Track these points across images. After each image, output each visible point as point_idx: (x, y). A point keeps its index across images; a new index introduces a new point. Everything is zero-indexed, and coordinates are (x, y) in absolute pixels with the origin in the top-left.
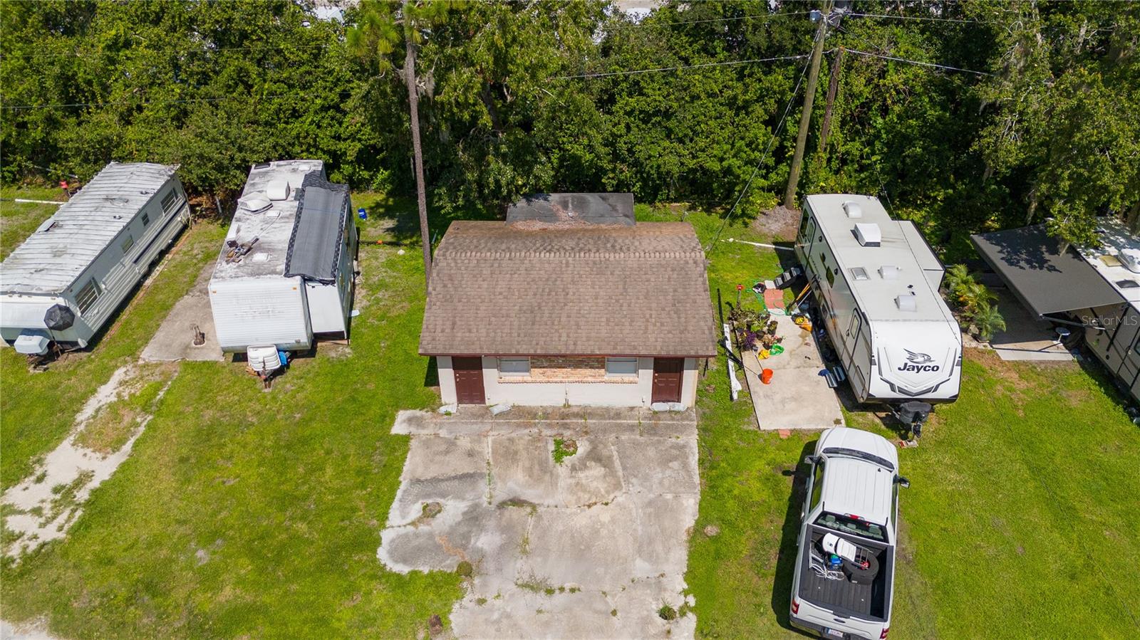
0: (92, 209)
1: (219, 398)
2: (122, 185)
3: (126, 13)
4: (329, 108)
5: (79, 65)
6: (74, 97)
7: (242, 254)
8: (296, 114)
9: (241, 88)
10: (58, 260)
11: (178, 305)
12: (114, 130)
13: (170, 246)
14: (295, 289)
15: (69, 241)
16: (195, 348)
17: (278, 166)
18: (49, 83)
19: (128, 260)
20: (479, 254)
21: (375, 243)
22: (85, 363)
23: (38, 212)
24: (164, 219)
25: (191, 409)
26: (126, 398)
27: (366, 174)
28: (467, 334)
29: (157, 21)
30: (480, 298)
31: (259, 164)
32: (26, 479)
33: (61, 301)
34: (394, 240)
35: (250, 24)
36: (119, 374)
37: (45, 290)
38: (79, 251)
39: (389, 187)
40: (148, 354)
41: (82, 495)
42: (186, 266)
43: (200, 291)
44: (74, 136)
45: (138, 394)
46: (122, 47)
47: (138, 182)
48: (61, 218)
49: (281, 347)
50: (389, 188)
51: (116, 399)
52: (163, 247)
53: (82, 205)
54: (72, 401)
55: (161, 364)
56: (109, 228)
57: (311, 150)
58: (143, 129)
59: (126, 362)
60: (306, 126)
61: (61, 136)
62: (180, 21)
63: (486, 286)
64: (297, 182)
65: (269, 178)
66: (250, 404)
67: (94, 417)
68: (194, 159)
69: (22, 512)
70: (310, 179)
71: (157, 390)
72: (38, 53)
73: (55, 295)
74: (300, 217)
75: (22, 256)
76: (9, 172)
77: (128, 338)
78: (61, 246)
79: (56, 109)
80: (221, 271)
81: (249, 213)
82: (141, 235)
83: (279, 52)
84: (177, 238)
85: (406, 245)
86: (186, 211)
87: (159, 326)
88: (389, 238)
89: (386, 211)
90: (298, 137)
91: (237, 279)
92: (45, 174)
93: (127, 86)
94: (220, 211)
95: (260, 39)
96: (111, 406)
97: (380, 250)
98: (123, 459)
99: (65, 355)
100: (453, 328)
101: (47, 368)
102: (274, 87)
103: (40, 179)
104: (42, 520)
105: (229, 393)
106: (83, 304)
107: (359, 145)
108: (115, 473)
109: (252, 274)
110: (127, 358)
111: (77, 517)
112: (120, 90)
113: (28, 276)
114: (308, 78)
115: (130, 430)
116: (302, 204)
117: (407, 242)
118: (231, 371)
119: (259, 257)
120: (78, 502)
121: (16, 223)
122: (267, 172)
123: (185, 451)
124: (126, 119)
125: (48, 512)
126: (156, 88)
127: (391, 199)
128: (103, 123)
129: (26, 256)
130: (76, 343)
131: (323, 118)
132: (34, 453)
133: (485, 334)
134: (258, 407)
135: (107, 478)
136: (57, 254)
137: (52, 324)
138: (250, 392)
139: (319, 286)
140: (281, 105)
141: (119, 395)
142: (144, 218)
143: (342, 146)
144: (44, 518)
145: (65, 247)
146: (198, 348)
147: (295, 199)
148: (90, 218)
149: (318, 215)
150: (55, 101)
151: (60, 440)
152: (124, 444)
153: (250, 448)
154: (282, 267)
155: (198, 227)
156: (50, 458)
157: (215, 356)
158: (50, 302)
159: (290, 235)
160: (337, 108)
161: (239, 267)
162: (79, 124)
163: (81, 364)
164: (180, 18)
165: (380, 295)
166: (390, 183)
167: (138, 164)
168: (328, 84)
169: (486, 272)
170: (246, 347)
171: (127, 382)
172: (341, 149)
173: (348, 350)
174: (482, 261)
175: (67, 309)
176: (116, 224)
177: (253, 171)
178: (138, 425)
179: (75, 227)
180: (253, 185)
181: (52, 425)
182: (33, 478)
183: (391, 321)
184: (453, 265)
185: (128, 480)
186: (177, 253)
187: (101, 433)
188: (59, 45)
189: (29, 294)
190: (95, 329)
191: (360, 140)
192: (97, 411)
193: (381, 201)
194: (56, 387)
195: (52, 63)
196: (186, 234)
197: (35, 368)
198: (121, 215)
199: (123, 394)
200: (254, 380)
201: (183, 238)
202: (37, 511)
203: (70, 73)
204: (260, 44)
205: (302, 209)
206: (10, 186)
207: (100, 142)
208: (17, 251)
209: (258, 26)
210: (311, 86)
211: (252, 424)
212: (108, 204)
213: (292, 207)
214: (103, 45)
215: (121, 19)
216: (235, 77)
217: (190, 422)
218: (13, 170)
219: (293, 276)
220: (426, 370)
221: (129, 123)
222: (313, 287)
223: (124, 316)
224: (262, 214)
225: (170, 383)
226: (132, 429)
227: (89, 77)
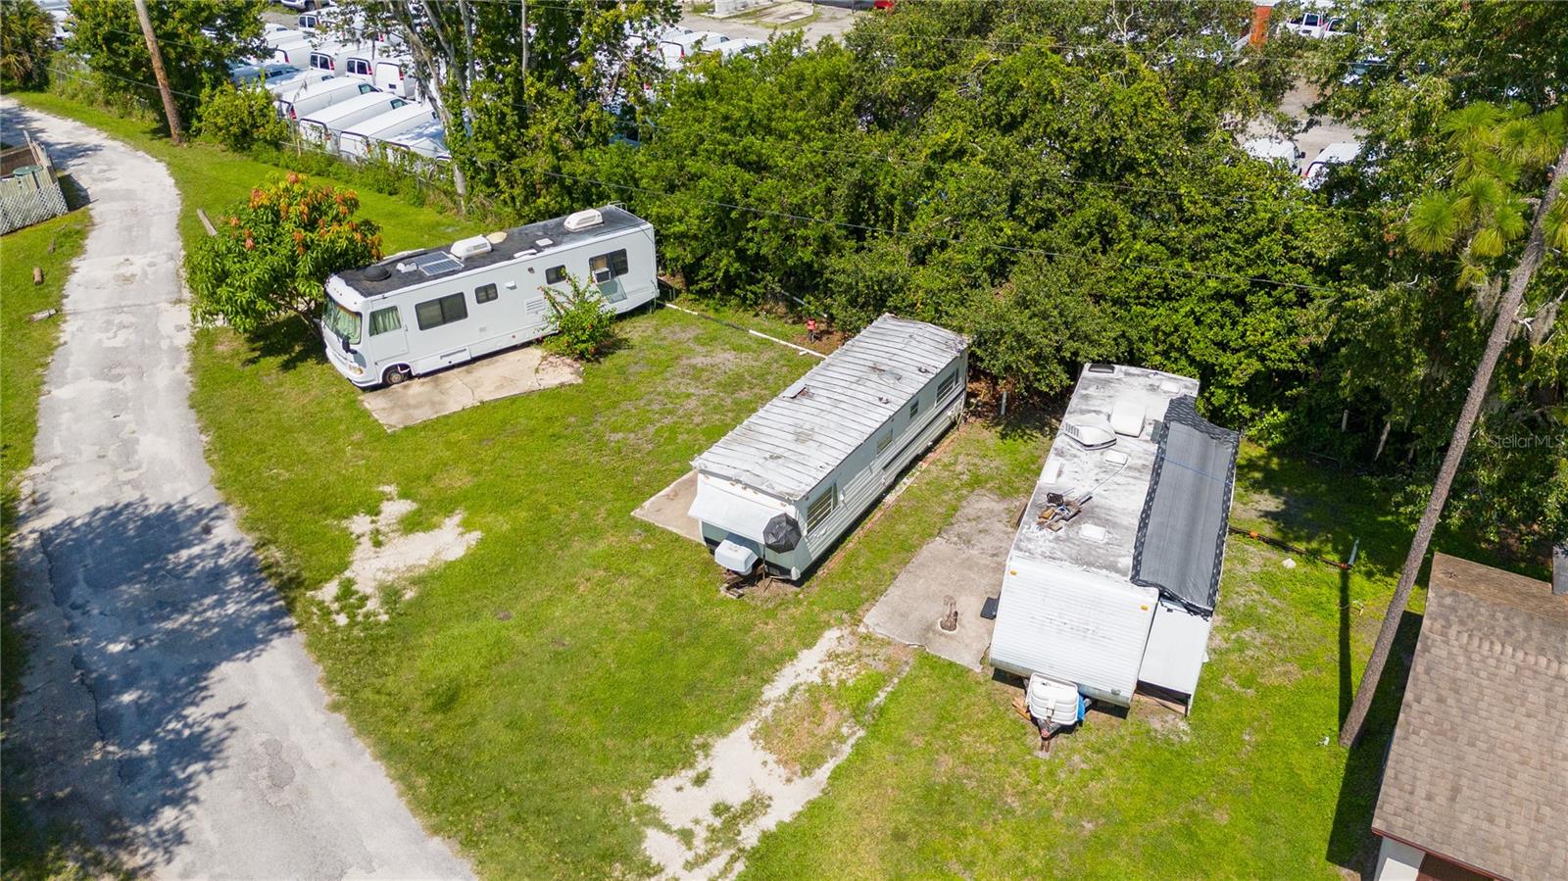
0: (854, 379)
1: (964, 737)
2: (895, 351)
3: (970, 111)
4: (1228, 295)
5: (887, 173)
6: (863, 214)
7: (1063, 519)
8: (1167, 295)
9: (1096, 242)
10: (800, 448)
11: (926, 551)
12: (903, 267)
13: (929, 450)
14: (1144, 609)
15: (818, 420)
16: (941, 635)
17: (1127, 374)
18: (842, 191)
19: (878, 464)
20: (1520, 655)
21: (1245, 534)
22: (788, 602)
23: (773, 354)
24: (933, 411)
25: (920, 742)
26: (834, 684)
27: (1246, 410)
28: (1485, 825)
29: (1007, 130)
30: (1516, 750)
31: (1096, 363)
32: (683, 771)
33: (792, 511)
34: (1276, 536)
35: (1144, 151)
36: (829, 639)
37: (778, 489)
38: (829, 441)
39: (1277, 438)
40: (875, 619)
41: (750, 835)
42: (942, 489)
43: (959, 536)
44: (850, 268)
45: (850, 683)
46: (950, 157)
47: (917, 351)
48: (813, 383)
49: (1085, 691)
50: (1277, 441)
51: (819, 680)
52: (920, 451)
53: (842, 370)
54: (764, 660)
55: (889, 643)
56: (870, 415)
57: (1172, 353)
58: (937, 274)
59: (842, 621)
60: (1177, 318)
61: (832, 261)
62: (1045, 132)
63: (1533, 730)
64: (1159, 410)
65: (1112, 393)
66: (1012, 770)
67: (787, 700)
68: (1009, 340)
69: (666, 829)
70: (1178, 408)
71: (878, 687)
72: (839, 149)
73: (789, 501)
74: (1158, 475)
75: (758, 428)
76: (752, 292)
77: (850, 581)
78: (807, 426)
79: (838, 227)
80: (1029, 540)
81: (1078, 446)
82: (903, 431)
83: (1174, 198)
84: (937, 441)
85: (1300, 553)
86: (960, 404)
87: (894, 576)
88: (1268, 530)
89: (1265, 478)
90: (1156, 329)
91: (1052, 563)
92: (792, 306)
93: (937, 212)
94: (1003, 412)
95: (1153, 174)
96: (812, 689)
97: (1251, 549)
98: (815, 795)
99: (768, 580)
100: (1453, 799)
101: (742, 595)
102: (1148, 249)
103: (781, 309)
104: (690, 856)
105: (981, 736)
106: (815, 519)
107: (1257, 365)
108: (800, 814)
109: (1078, 561)
110: (844, 616)
111: (736, 872)
112: (928, 217)
113: (761, 461)
114: (1209, 244)
115: (829, 745)
116: (1164, 452)
117: (1302, 546)
118: (989, 696)
119: (1090, 532)
120: (741, 846)
121: (744, 364)
122: (1108, 381)
123: (903, 818)
124: (920, 257)
125: (700, 846)
126: (975, 222)
127: (1275, 460)
128: (888, 256)
129: (766, 430)
130: (788, 572)
131: (1210, 310)
132: (700, 729)
133: (1525, 839)
134: (1025, 782)
135: (787, 819)
136: (801, 437)
137: (772, 540)
138: (1014, 746)
139: (1180, 613)
140: (1149, 278)
141: (824, 674)
142: (914, 408)
143: (1227, 359)
144: (692, 853)
145: (812, 430)
146: (946, 636)
147: (1153, 440)
148: (850, 393)
149: (1189, 477)
150: (840, 217)
151: (738, 721)
152: (819, 766)
153: (1003, 857)
154: (1127, 562)
155: (967, 428)
156: (720, 746)
157: (967, 659)
158: (777, 509)
159: (1141, 505)
160: (1240, 300)
161: (1057, 539)
162: (858, 250)
163: (783, 604)
164: (1046, 127)
165: (1247, 634)
166: (1284, 434)
167: (921, 325)
168: (1237, 260)
169: (1537, 699)
170: (1033, 671)
171: (837, 656)
172: (1221, 365)
173: (1183, 725)
174: (1527, 673)
175: (794, 524)
176: (880, 410)
177: (1086, 372)
178: (842, 740)
179: (828, 401)
180: (1086, 397)
181: (731, 692)
182: (692, 773)
183: (1265, 693)
184: (1461, 659)
185: (815, 837)
186: (933, 463)
187: (791, 733)
188: (869, 142)
189: (756, 490)
190: (814, 557)
191: (1262, 359)
192: (793, 690)
193: (1260, 458)
194: (746, 629)
195: (852, 165)
196: (952, 435)
197: (728, 589)
198: (890, 398)
199: (830, 674)
200: (1023, 727)
201: (946, 442)
202: (686, 836)
203: (871, 182)
204: (1148, 181)
205: (1162, 459)
206: (746, 310)
207: (880, 283)
208: (753, 418)
209: (1156, 155)
210: (1207, 258)
211: (1011, 812)
212: (874, 377)
213: (1146, 452)
214: (929, 152)
215: (961, 118)
216: (1093, 224)
217: (917, 766)
218: (758, 291)
219: (1146, 584)
220: (1330, 827)
221: (922, 262)
222: (1169, 610)
223: (850, 544)
224: (1098, 452)
225: (896, 681)
226: (833, 743)
227: (893, 191)
